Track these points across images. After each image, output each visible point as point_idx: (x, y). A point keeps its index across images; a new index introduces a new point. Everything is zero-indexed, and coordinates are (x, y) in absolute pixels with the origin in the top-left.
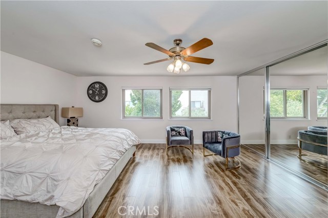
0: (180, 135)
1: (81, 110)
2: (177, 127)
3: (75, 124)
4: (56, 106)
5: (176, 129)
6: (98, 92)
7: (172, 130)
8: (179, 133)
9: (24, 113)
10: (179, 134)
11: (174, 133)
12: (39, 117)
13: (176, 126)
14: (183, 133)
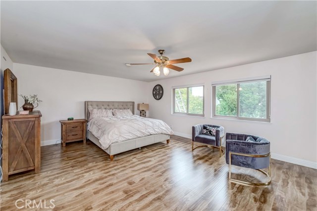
0: (212, 134)
1: (147, 105)
2: (210, 126)
3: (144, 115)
4: (133, 103)
5: (208, 127)
6: (158, 92)
7: (205, 127)
8: (210, 131)
9: (123, 106)
10: (210, 133)
11: (205, 131)
12: (125, 109)
13: (209, 124)
14: (214, 132)
